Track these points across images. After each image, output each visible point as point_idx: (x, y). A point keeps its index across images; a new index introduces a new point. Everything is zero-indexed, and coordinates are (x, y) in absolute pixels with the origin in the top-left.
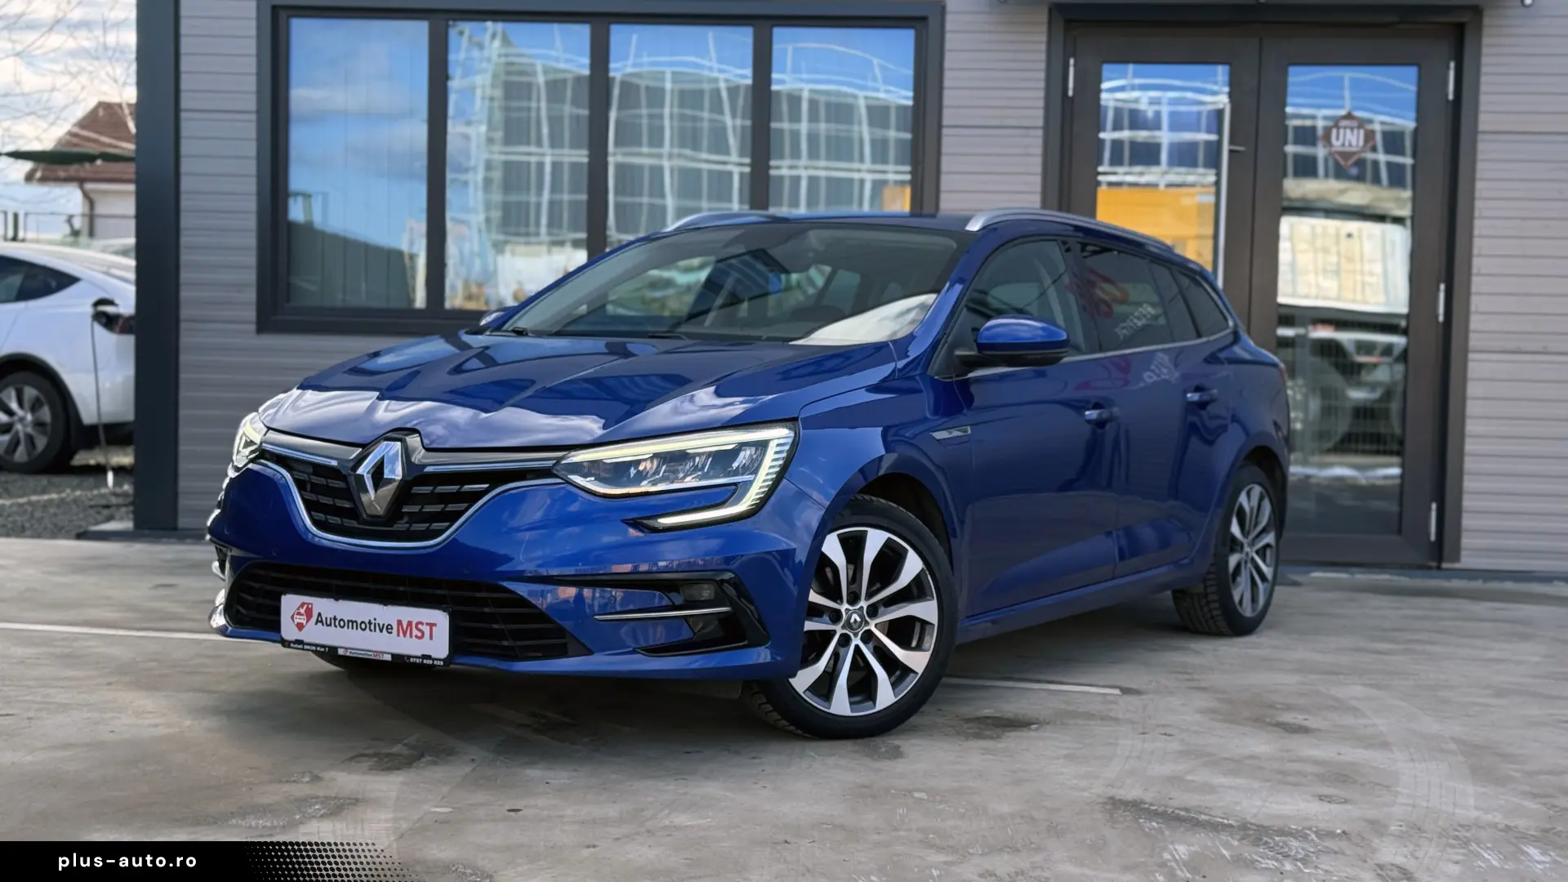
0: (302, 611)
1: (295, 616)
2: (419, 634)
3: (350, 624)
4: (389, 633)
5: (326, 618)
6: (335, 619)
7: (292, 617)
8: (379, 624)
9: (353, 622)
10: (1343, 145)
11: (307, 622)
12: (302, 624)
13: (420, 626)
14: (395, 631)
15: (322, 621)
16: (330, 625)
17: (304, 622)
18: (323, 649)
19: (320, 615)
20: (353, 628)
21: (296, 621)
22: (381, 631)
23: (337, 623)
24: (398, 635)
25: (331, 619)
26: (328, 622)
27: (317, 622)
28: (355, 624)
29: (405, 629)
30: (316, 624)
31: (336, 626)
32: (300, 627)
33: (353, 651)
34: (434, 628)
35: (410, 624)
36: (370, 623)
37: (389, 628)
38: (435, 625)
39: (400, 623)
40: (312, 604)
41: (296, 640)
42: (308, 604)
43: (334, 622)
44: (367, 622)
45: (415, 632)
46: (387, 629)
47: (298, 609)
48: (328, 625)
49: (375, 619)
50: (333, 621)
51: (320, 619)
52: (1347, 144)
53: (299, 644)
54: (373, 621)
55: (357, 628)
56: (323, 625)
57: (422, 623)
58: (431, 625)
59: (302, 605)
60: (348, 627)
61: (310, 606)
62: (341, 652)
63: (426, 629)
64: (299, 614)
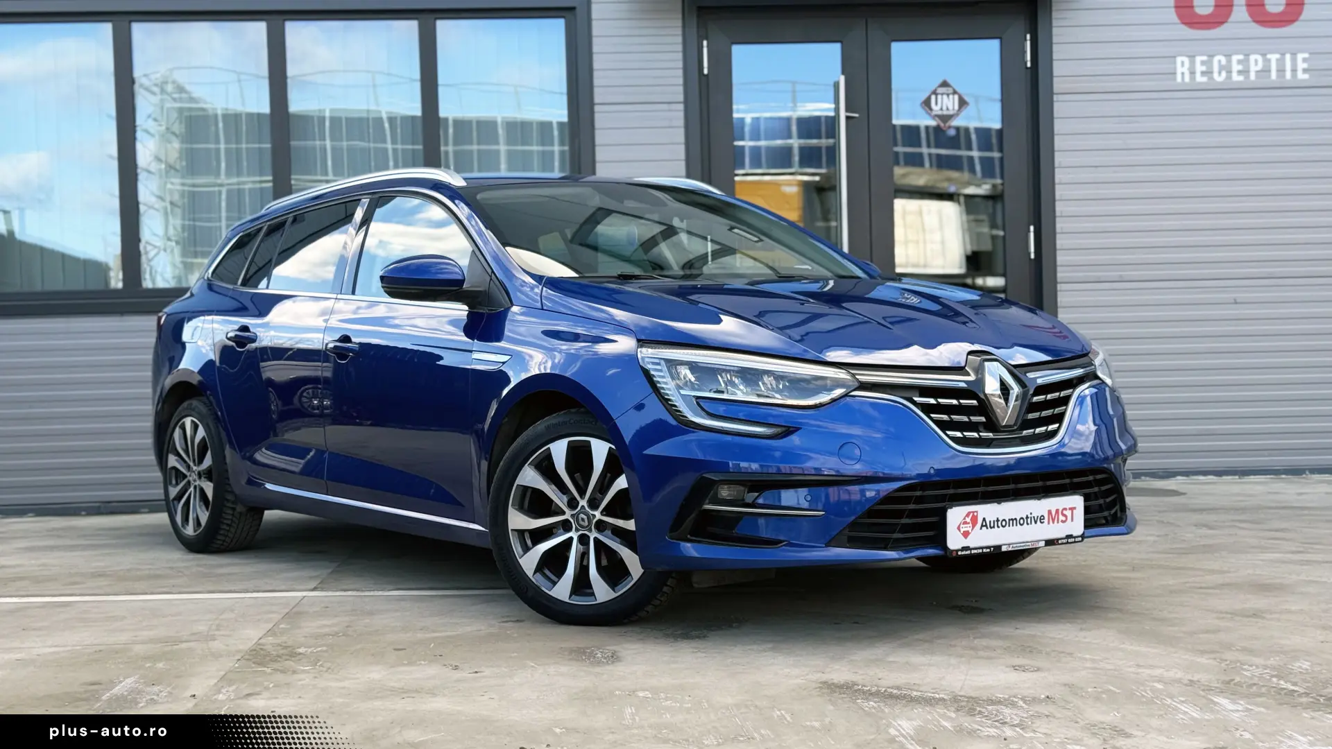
0: (968, 520)
1: (962, 526)
2: (1064, 519)
3: (1011, 522)
4: (1041, 523)
5: (990, 522)
6: (998, 520)
7: (959, 528)
8: (1034, 517)
9: (1012, 520)
10: (941, 109)
11: (972, 530)
12: (968, 531)
13: (1065, 512)
14: (1046, 520)
15: (986, 526)
16: (994, 527)
17: (970, 529)
18: (988, 550)
19: (984, 519)
20: (1013, 525)
21: (962, 530)
22: (1036, 522)
23: (1000, 525)
24: (1049, 523)
25: (994, 521)
26: (992, 525)
27: (982, 526)
28: (1015, 521)
29: (1053, 517)
30: (981, 529)
31: (998, 527)
32: (966, 534)
33: (1014, 545)
34: (1074, 511)
35: (1057, 511)
36: (1027, 517)
37: (1042, 519)
38: (1075, 508)
39: (1050, 512)
40: (977, 512)
41: (963, 548)
42: (973, 512)
43: (999, 523)
44: (1024, 517)
45: (1061, 518)
46: (1040, 519)
47: (965, 519)
48: (991, 528)
49: (1031, 514)
50: (996, 523)
51: (984, 524)
52: (944, 108)
53: (966, 550)
54: (1029, 516)
55: (1016, 525)
56: (987, 528)
57: (1065, 509)
58: (1072, 509)
59: (968, 515)
60: (1009, 526)
61: (975, 514)
62: (1004, 549)
63: (1068, 513)
64: (965, 523)
